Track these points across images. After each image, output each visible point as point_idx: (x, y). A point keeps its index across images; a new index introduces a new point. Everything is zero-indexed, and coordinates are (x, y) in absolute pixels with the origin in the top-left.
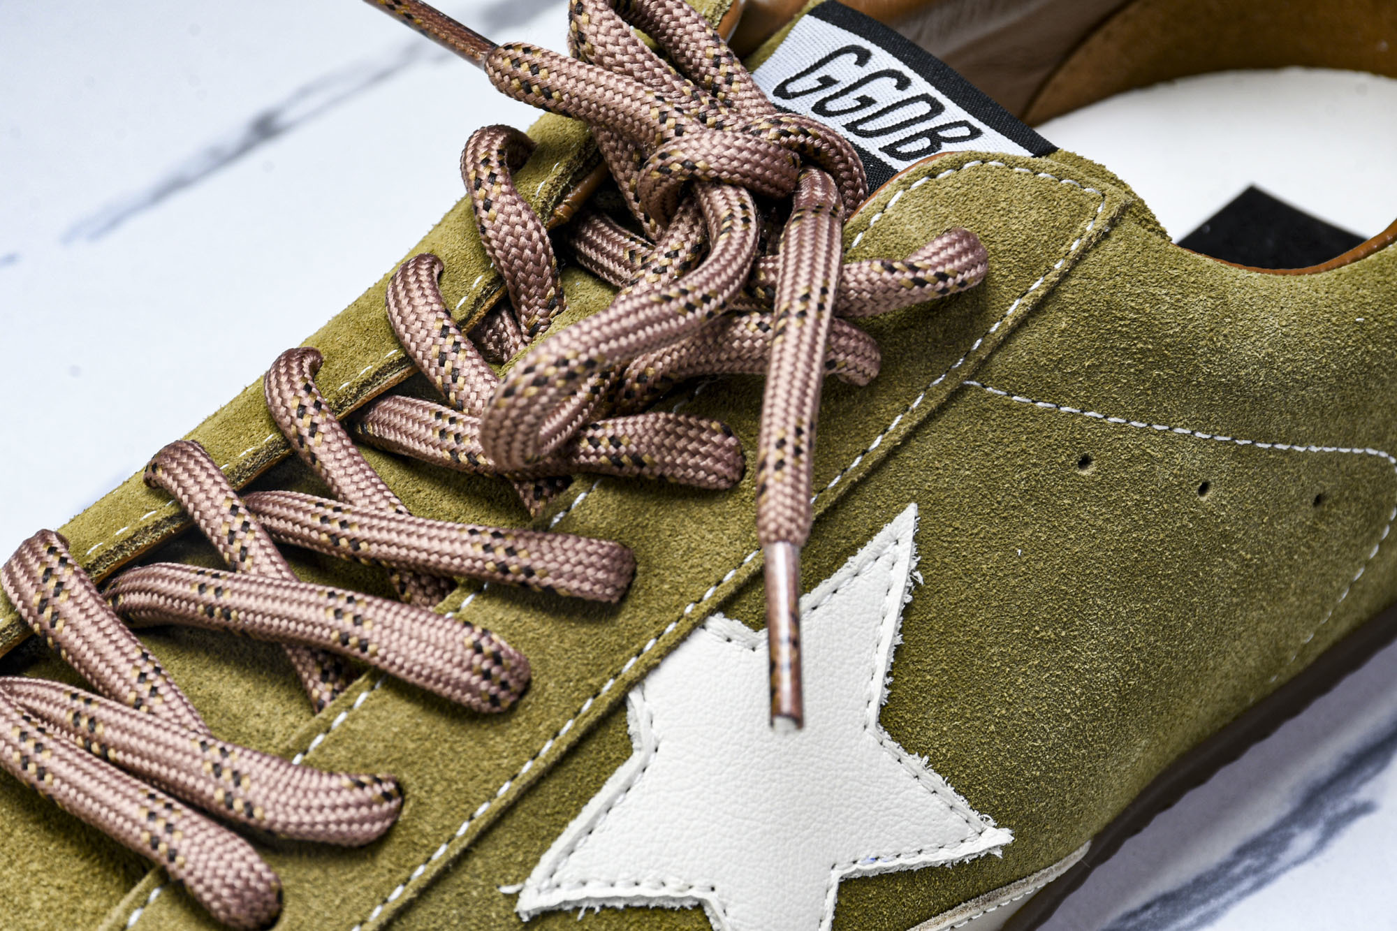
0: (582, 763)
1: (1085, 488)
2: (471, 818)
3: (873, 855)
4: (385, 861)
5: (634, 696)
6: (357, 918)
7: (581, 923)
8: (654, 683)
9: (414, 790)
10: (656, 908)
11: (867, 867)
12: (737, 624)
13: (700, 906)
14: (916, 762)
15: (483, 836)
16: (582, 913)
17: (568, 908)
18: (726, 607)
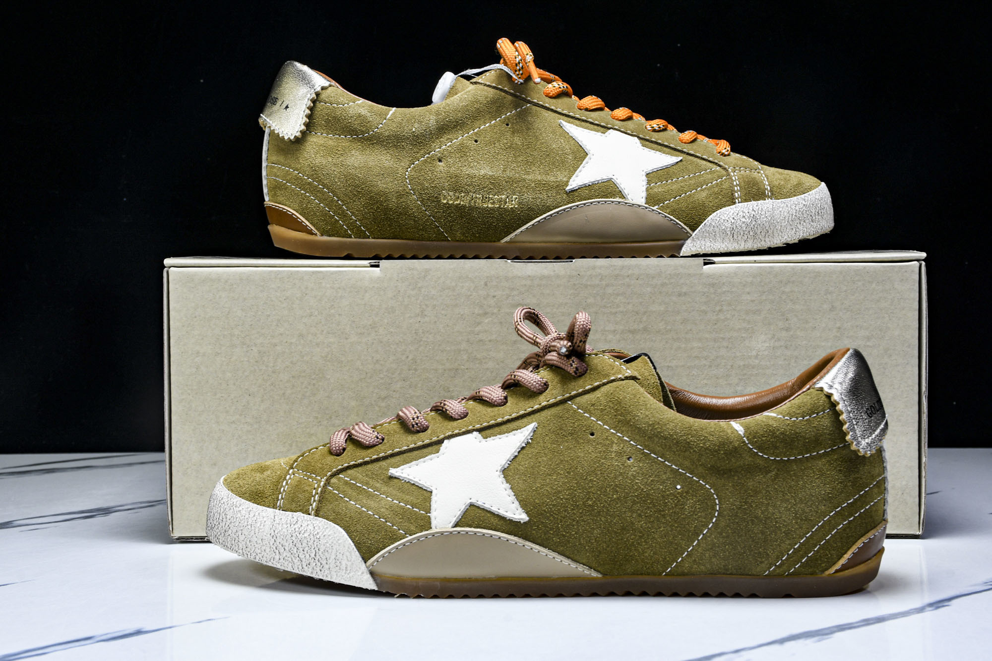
0: (425, 450)
1: (589, 441)
2: (393, 451)
3: (483, 502)
4: (370, 451)
5: (446, 441)
6: (355, 460)
7: (402, 483)
8: (453, 440)
9: (385, 441)
10: (420, 487)
11: (480, 503)
12: (480, 435)
13: (431, 492)
14: (508, 486)
15: (392, 455)
16: (403, 481)
17: (401, 478)
18: (480, 430)
